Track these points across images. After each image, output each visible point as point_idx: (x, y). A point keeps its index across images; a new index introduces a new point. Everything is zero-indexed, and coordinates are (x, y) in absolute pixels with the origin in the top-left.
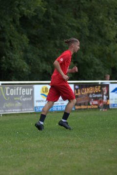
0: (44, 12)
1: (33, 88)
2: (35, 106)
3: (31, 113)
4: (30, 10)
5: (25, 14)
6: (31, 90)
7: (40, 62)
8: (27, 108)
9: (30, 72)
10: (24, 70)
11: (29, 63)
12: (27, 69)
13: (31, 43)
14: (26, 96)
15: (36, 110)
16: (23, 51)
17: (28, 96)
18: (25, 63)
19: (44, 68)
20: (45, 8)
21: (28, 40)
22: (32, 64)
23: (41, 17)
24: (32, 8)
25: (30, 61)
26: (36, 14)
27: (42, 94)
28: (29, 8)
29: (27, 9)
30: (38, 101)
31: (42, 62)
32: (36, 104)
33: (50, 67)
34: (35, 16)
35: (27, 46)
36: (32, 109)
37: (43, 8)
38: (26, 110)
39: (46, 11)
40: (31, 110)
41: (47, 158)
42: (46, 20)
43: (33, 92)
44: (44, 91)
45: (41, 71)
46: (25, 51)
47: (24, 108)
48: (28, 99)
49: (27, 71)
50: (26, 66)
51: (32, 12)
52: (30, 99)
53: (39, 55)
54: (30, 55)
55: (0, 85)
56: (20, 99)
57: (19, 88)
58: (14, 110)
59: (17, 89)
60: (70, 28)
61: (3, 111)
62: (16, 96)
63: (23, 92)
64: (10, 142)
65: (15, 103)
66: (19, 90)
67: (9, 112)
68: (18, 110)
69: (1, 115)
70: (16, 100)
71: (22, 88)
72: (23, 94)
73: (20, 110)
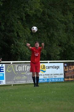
4: (32, 10)
8: (30, 80)
27: (41, 70)
29: (30, 10)
34: (35, 14)
35: (30, 35)
44: (43, 68)
47: (28, 80)
55: (12, 63)
56: (25, 73)
57: (25, 66)
58: (21, 82)
59: (24, 67)
60: (60, 22)
61: (13, 82)
62: (23, 72)
63: (27, 68)
64: (21, 105)
65: (22, 76)
66: (25, 68)
67: (18, 83)
68: (24, 82)
69: (12, 85)
70: (23, 74)
71: (27, 66)
72: (27, 70)
73: (26, 82)
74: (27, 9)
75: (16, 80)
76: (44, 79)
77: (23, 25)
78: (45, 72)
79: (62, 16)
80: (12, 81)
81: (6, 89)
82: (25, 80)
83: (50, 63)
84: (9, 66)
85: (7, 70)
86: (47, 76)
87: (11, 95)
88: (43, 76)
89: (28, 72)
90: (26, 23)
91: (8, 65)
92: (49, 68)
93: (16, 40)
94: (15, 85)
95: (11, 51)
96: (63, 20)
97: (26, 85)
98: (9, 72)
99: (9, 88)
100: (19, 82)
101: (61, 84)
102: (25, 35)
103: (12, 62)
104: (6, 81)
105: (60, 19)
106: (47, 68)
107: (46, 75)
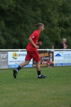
0: (15, 7)
1: (8, 54)
3: (6, 69)
4: (6, 6)
5: (3, 8)
6: (6, 55)
7: (12, 38)
8: (4, 66)
9: (6, 44)
10: (2, 42)
11: (5, 38)
12: (4, 42)
13: (6, 26)
14: (3, 58)
15: (9, 67)
16: (1, 31)
17: (5, 59)
18: (3, 38)
19: (14, 41)
20: (15, 4)
21: (5, 24)
22: (7, 39)
23: (12, 10)
24: (7, 5)
25: (6, 37)
26: (9, 8)
27: (13, 57)
28: (5, 5)
29: (4, 5)
30: (11, 62)
31: (13, 37)
32: (10, 64)
33: (18, 40)
34: (9, 9)
35: (4, 27)
36: (7, 67)
37: (14, 5)
38: (3, 67)
39: (16, 6)
40: (6, 67)
41: (16, 96)
42: (16, 12)
43: (7, 56)
45: (12, 43)
46: (3, 31)
47: (2, 66)
48: (4, 60)
49: (4, 43)
50: (4, 40)
51: (7, 7)
52: (6, 60)
53: (11, 34)
54: (6, 33)
60: (30, 17)
63: (1, 56)
71: (1, 54)
76: (15, 65)
78: (16, 59)
79: (32, 12)
83: (21, 51)
86: (18, 63)
88: (14, 63)
92: (20, 55)
96: (33, 15)
101: (30, 69)
105: (30, 14)
106: (18, 55)
107: (17, 61)
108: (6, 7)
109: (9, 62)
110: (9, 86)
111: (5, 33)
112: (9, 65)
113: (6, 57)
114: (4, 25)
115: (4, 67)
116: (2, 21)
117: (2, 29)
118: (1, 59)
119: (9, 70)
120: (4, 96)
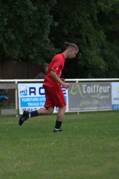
1: (111, 86)
2: (113, 104)
3: (109, 111)
5: (103, 9)
6: (109, 87)
7: (117, 59)
9: (107, 69)
10: (101, 67)
11: (106, 60)
12: (104, 66)
13: (108, 39)
14: (103, 94)
15: (113, 108)
16: (100, 48)
17: (106, 94)
18: (102, 60)
21: (106, 36)
22: (109, 61)
23: (118, 12)
24: (109, 3)
25: (107, 58)
26: (114, 9)
28: (107, 4)
29: (105, 4)
30: (116, 99)
32: (114, 102)
34: (113, 11)
35: (104, 42)
36: (110, 107)
38: (103, 107)
40: (108, 108)
43: (110, 90)
45: (118, 68)
46: (102, 48)
47: (101, 106)
48: (105, 97)
49: (104, 68)
50: (103, 62)
51: (110, 8)
52: (108, 97)
53: (116, 52)
54: (107, 52)
55: (77, 82)
56: (97, 96)
57: (96, 86)
58: (91, 108)
59: (94, 87)
61: (80, 109)
62: (93, 94)
63: (100, 89)
64: (89, 140)
65: (92, 101)
66: (96, 88)
67: (86, 110)
68: (95, 108)
69: (78, 113)
70: (93, 98)
71: (99, 86)
72: (100, 91)
73: (97, 108)
74: (101, 4)
75: (84, 106)
77: (95, 28)
80: (78, 107)
81: (69, 118)
82: (96, 106)
84: (74, 86)
85: (71, 92)
87: (76, 127)
89: (102, 95)
90: (98, 25)
91: (72, 85)
93: (85, 48)
94: (83, 113)
95: (78, 63)
97: (98, 113)
98: (74, 94)
99: (74, 117)
100: (88, 108)
102: (97, 41)
103: (77, 80)
104: (69, 107)
108: (107, 7)
109: (113, 99)
110: (116, 140)
111: (105, 51)
112: (113, 105)
113: (108, 91)
114: (105, 38)
115: (105, 108)
116: (100, 31)
117: (100, 44)
118: (100, 95)
119: (113, 113)
120: (108, 156)
